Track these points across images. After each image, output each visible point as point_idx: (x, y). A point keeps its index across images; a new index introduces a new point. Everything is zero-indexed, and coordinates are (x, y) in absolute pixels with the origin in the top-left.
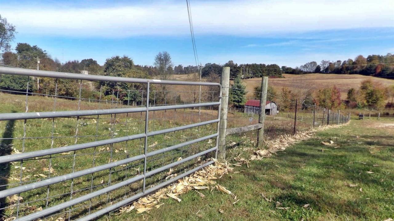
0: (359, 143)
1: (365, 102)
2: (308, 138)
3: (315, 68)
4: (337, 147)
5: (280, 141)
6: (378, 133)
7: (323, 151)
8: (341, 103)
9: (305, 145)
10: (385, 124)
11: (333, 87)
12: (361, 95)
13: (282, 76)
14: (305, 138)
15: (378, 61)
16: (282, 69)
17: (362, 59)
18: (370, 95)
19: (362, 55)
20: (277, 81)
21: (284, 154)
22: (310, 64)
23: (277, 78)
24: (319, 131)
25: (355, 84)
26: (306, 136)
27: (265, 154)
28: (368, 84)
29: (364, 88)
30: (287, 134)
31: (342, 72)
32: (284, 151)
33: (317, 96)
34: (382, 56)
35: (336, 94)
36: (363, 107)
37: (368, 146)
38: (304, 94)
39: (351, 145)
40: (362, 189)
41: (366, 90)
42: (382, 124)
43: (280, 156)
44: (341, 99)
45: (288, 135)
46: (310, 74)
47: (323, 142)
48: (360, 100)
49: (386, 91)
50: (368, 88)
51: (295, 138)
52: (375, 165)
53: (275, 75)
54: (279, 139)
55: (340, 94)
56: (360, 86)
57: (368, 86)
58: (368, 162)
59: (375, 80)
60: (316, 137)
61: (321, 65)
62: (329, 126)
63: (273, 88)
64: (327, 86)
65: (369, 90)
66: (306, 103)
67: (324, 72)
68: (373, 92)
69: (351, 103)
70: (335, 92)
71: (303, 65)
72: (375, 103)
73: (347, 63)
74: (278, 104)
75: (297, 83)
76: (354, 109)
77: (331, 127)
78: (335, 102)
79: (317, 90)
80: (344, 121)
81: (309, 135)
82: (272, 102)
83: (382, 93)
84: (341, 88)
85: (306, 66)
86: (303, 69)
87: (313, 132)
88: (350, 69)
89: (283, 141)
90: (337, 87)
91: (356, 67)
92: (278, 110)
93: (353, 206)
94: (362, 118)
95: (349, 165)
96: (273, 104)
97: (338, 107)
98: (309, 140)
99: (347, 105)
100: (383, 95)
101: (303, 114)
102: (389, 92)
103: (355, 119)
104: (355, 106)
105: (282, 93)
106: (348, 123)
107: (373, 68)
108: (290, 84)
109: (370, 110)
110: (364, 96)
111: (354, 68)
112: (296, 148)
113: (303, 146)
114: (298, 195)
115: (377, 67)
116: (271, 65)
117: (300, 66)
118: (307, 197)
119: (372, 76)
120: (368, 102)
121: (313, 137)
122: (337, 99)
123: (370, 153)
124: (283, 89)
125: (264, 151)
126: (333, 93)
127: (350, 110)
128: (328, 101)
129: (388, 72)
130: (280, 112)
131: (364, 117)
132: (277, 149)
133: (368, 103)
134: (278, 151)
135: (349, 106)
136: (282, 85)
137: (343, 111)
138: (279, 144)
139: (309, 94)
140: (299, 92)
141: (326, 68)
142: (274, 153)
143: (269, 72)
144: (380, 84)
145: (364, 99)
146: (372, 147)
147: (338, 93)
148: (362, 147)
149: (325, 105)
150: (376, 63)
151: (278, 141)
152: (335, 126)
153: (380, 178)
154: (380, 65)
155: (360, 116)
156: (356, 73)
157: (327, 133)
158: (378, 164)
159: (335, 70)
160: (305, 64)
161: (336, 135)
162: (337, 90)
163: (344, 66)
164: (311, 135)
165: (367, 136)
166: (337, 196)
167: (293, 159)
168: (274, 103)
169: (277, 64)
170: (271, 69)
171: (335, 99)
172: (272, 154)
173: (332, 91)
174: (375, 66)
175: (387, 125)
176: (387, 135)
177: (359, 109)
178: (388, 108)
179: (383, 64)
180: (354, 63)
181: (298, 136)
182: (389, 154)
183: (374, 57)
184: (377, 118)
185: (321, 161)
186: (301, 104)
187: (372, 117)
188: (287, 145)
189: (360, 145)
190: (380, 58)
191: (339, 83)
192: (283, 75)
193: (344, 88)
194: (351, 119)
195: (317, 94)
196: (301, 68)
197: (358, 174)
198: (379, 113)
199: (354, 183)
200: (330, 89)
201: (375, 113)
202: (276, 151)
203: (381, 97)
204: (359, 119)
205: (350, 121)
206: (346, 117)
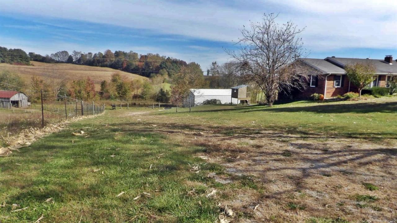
0: (106, 131)
1: (116, 93)
2: (59, 130)
3: (66, 58)
4: (87, 137)
5: (25, 136)
6: (124, 121)
7: (73, 142)
8: (96, 94)
9: (54, 137)
10: (133, 113)
11: (87, 78)
12: (113, 87)
13: (30, 64)
14: (56, 130)
15: (123, 56)
16: (30, 55)
17: (111, 54)
18: (120, 87)
19: (110, 49)
20: (24, 69)
21: (29, 150)
22: (61, 53)
23: (24, 65)
24: (73, 122)
25: (107, 76)
26: (58, 128)
27: (4, 152)
28: (117, 77)
29: (114, 80)
30: (34, 128)
31: (94, 64)
32: (30, 146)
33: (72, 87)
34: (126, 52)
35: (91, 86)
36: (115, 98)
37: (113, 133)
38: (58, 84)
39: (99, 133)
40: (104, 172)
41: (116, 82)
42: (131, 113)
43: (23, 152)
44: (96, 91)
45: (36, 129)
46: (61, 64)
47: (74, 133)
48: (112, 92)
49: (132, 83)
50: (117, 81)
51: (45, 132)
52: (117, 149)
53: (21, 61)
54: (23, 134)
55: (94, 86)
56: (111, 78)
57: (118, 79)
58: (112, 147)
59: (123, 73)
60: (68, 128)
61: (73, 55)
62: (84, 117)
63: (19, 76)
64: (81, 77)
65: (119, 82)
66: (61, 94)
67: (77, 63)
68: (122, 84)
69: (105, 94)
70: (89, 84)
71: (54, 54)
72: (124, 94)
73: (98, 56)
74: (28, 94)
75: (49, 72)
76: (108, 100)
77: (86, 118)
78: (90, 93)
79: (71, 81)
80: (99, 111)
81: (61, 127)
82: (21, 92)
83: (129, 86)
84: (94, 79)
85: (57, 54)
86: (54, 58)
87: (66, 124)
88: (101, 62)
89: (29, 135)
90: (92, 79)
91: (106, 61)
92: (29, 101)
93: (95, 188)
94: (115, 109)
95: (96, 152)
96: (21, 95)
97: (94, 98)
98: (60, 132)
99: (101, 96)
100: (130, 87)
101: (59, 105)
102: (134, 85)
103: (109, 109)
104: (109, 98)
105: (31, 83)
106: (103, 113)
107: (120, 63)
108: (41, 72)
109: (121, 101)
110: (115, 88)
111: (105, 62)
112: (43, 142)
113: (53, 139)
114: (41, 191)
115: (123, 62)
116: (15, 50)
117: (51, 54)
118: (51, 191)
119: (120, 70)
120: (119, 93)
121: (65, 129)
122: (92, 90)
123: (114, 139)
124: (33, 79)
125: (2, 149)
126: (88, 84)
127: (105, 101)
128: (83, 92)
129: (132, 67)
130: (31, 104)
131: (116, 107)
132: (21, 145)
133: (119, 95)
134: (22, 147)
135: (103, 98)
136: (31, 73)
137: (99, 102)
138: (23, 139)
139: (63, 85)
140: (52, 82)
141: (78, 59)
142: (16, 150)
143: (13, 57)
144: (127, 78)
145: (116, 91)
146: (117, 133)
147: (92, 84)
148: (108, 134)
149: (81, 96)
150: (122, 59)
151: (22, 135)
152: (90, 117)
153: (119, 160)
154: (125, 60)
155: (113, 106)
156: (106, 66)
157: (80, 124)
158: (119, 148)
159: (87, 62)
160: (56, 53)
161: (88, 125)
162: (91, 82)
163: (95, 58)
164: (63, 126)
165: (115, 124)
166: (81, 183)
167: (39, 154)
168: (23, 94)
169: (22, 50)
170: (15, 54)
171: (90, 91)
172: (13, 151)
173: (86, 82)
174: (121, 61)
175: (134, 113)
176: (131, 122)
177: (112, 100)
178: (135, 99)
179: (128, 60)
180: (104, 57)
181: (48, 129)
182: (129, 138)
183: (120, 53)
184: (126, 107)
185: (70, 152)
186: (56, 95)
187: (123, 107)
188: (34, 140)
189: (107, 132)
190: (125, 54)
191: (93, 75)
192: (31, 62)
193: (97, 80)
194: (106, 109)
195: (72, 85)
196: (52, 56)
197: (102, 160)
198: (128, 104)
199: (98, 168)
200: (84, 81)
201: (125, 104)
202: (18, 147)
203: (129, 90)
204: (113, 109)
205: (105, 111)
206: (101, 108)
